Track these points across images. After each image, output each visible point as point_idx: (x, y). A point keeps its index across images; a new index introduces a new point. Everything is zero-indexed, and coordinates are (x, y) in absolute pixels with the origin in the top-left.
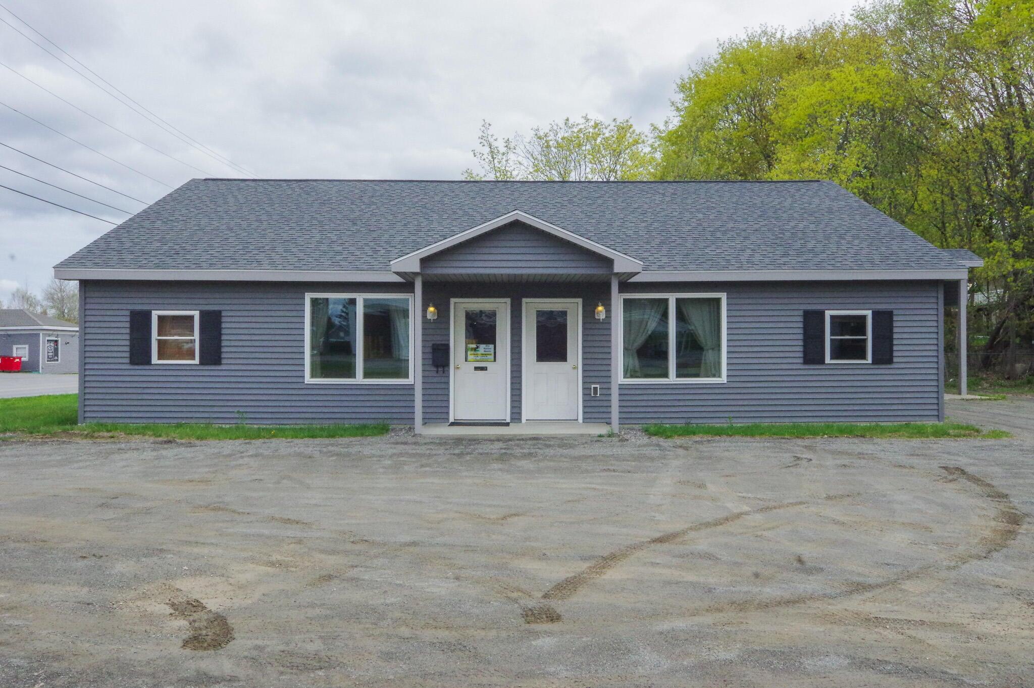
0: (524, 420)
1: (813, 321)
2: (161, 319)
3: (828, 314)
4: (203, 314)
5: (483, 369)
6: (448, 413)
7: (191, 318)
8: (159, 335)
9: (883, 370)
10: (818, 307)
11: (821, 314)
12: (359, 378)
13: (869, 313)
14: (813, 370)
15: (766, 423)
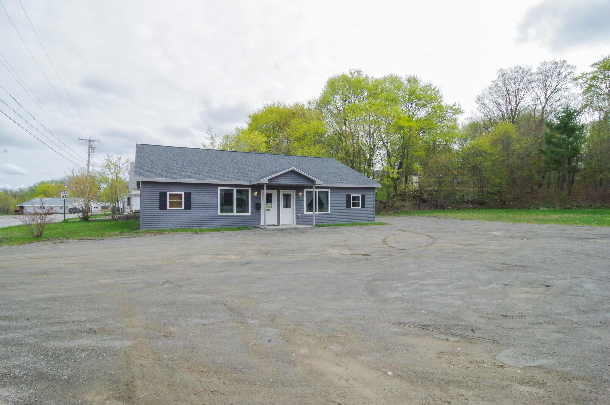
0: (280, 225)
1: (348, 197)
2: (170, 195)
3: (352, 195)
4: (185, 193)
5: (269, 210)
6: (260, 223)
7: (181, 194)
8: (170, 200)
9: (363, 209)
10: (350, 194)
11: (350, 195)
12: (235, 213)
13: (360, 195)
14: (348, 210)
15: (340, 223)
